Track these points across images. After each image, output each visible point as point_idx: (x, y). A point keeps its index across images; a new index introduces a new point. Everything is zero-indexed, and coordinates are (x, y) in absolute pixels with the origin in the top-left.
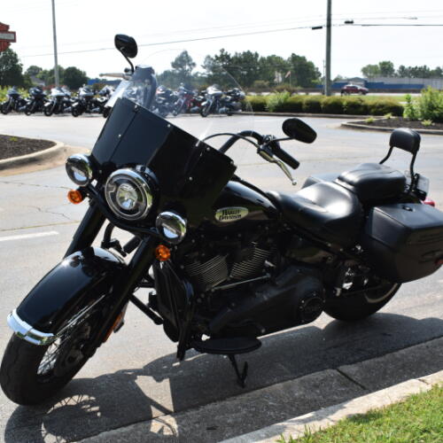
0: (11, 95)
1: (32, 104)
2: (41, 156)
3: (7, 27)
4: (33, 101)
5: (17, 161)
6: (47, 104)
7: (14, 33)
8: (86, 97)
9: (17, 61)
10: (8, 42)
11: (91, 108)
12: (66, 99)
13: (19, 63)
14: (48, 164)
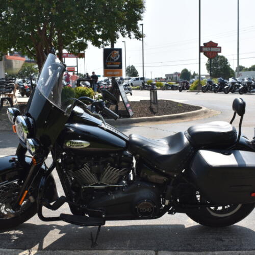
0: (208, 82)
1: (218, 87)
2: (185, 115)
3: (217, 44)
4: (219, 85)
5: (169, 117)
6: (225, 87)
7: (220, 48)
8: (248, 83)
9: (227, 63)
10: (217, 52)
11: (251, 89)
12: (237, 84)
13: (228, 64)
14: (187, 120)
